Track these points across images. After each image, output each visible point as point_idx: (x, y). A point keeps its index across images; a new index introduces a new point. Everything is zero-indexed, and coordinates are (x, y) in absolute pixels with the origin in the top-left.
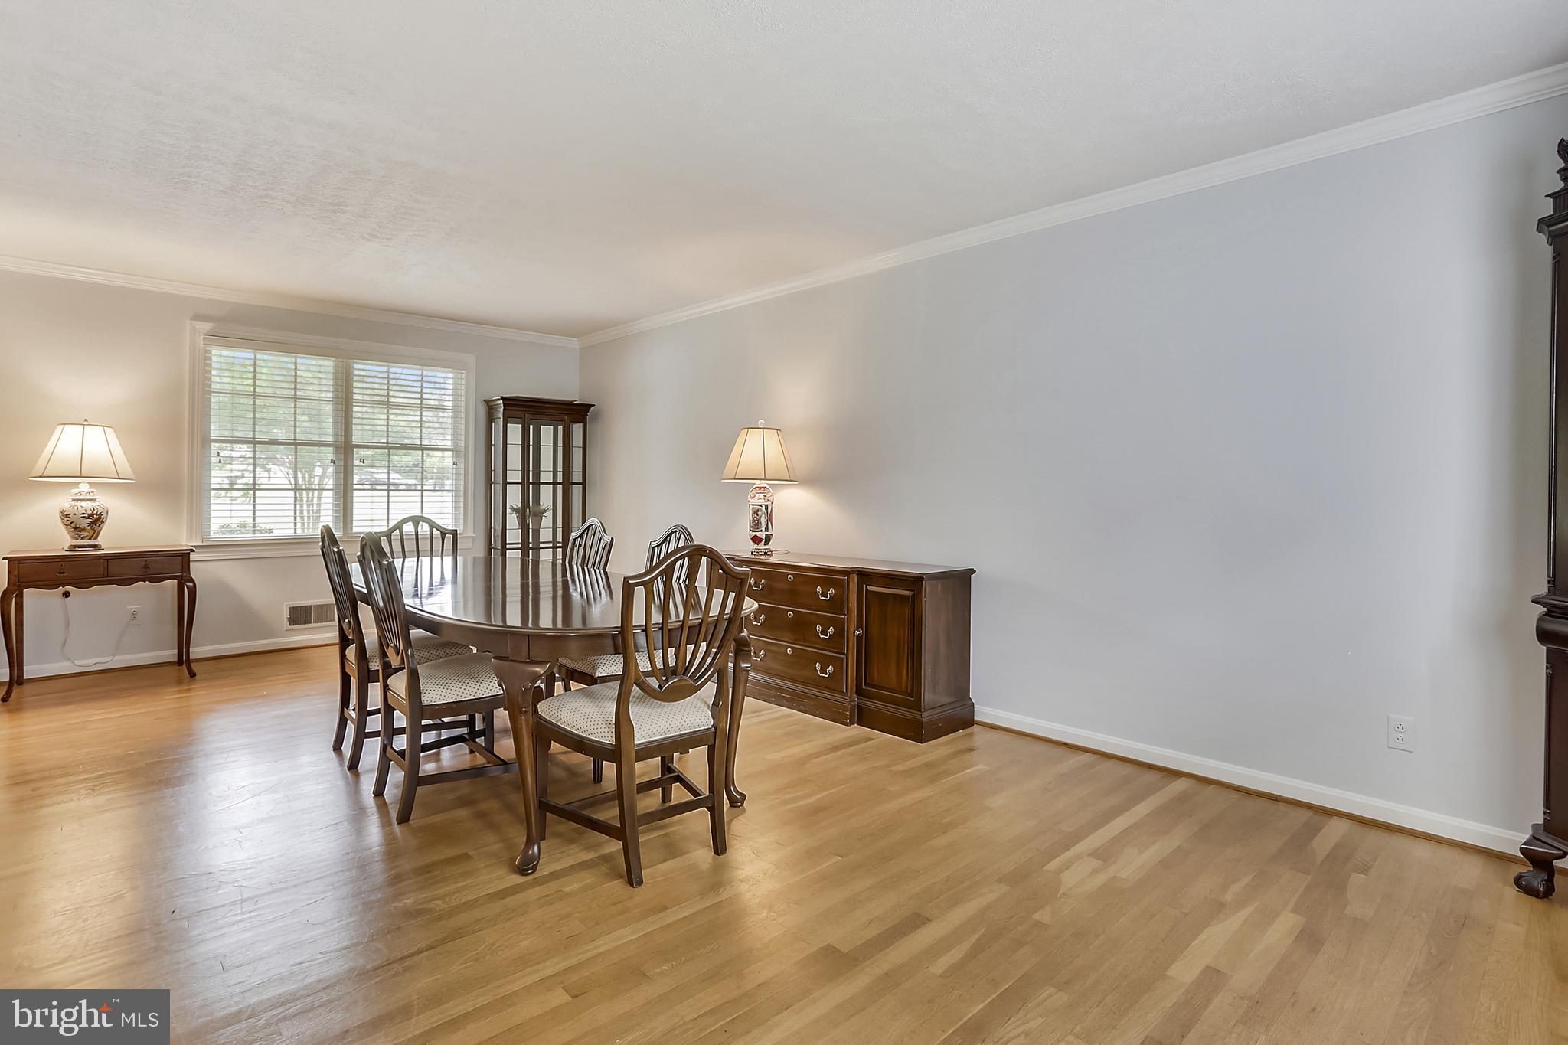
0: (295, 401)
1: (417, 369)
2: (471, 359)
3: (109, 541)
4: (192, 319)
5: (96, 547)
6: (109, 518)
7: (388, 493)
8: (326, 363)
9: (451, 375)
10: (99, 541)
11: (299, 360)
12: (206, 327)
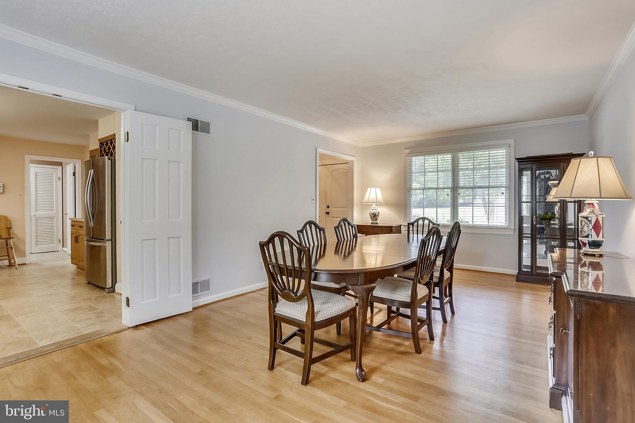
0: (438, 172)
1: (487, 151)
2: (511, 142)
3: (381, 222)
4: (404, 149)
5: (377, 223)
6: (380, 216)
7: (473, 208)
8: (448, 156)
9: (505, 151)
10: (377, 222)
11: (439, 157)
12: (407, 151)
